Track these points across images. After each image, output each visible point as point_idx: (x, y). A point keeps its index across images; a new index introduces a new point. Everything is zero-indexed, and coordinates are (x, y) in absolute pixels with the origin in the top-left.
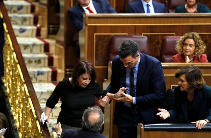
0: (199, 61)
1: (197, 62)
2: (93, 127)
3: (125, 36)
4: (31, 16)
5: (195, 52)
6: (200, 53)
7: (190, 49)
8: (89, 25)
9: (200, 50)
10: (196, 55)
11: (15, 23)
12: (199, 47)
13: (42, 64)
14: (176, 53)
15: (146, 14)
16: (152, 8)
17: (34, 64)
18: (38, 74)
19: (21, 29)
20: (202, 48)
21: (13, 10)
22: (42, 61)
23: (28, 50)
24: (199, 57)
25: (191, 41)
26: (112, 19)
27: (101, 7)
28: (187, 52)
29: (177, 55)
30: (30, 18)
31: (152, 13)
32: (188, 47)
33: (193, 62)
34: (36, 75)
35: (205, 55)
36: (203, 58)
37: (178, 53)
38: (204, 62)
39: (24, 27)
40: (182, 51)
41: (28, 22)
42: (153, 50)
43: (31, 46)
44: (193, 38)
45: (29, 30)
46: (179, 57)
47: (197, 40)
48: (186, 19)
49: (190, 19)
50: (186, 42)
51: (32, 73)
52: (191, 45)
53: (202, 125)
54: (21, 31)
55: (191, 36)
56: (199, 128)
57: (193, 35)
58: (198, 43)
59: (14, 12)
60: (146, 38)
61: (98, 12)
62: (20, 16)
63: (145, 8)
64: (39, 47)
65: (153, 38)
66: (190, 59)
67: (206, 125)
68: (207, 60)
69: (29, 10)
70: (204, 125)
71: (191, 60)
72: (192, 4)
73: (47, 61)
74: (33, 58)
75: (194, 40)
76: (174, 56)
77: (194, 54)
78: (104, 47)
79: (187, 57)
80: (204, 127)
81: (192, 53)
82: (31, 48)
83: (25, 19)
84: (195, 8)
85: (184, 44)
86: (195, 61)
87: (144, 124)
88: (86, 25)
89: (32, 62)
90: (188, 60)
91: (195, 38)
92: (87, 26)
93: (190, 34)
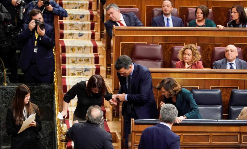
0: (197, 68)
1: (194, 68)
2: (95, 120)
3: (145, 44)
4: (89, 22)
5: (193, 60)
6: (196, 61)
7: (188, 58)
8: (116, 35)
9: (196, 59)
10: (193, 62)
11: (77, 29)
12: (196, 56)
13: (90, 62)
14: (178, 60)
15: (166, 28)
16: (171, 22)
17: (83, 62)
18: (85, 71)
19: (80, 33)
20: (198, 57)
21: (76, 18)
22: (90, 60)
23: (81, 51)
24: (196, 64)
25: (189, 51)
26: (134, 31)
27: (130, 21)
28: (186, 59)
29: (179, 61)
30: (88, 25)
31: (171, 26)
32: (187, 56)
33: (191, 68)
34: (84, 72)
35: (201, 62)
36: (199, 64)
37: (179, 60)
38: (200, 68)
39: (82, 32)
40: (183, 59)
41: (86, 28)
42: (167, 56)
43: (83, 48)
44: (191, 49)
45: (86, 34)
46: (181, 63)
47: (194, 50)
48: (193, 32)
49: (196, 32)
50: (185, 52)
51: (80, 70)
52: (189, 54)
53: (180, 121)
54: (80, 35)
55: (189, 47)
56: (177, 123)
57: (191, 47)
58: (195, 53)
59: (78, 20)
60: (161, 46)
61: (127, 26)
62: (81, 23)
63: (166, 22)
64: (89, 49)
65: (167, 46)
66: (188, 64)
67: (183, 120)
68: (202, 66)
69: (89, 18)
70: (181, 120)
71: (190, 66)
72: (200, 19)
73: (94, 60)
74: (83, 58)
75: (192, 50)
76: (177, 62)
77: (192, 61)
78: (129, 52)
79: (186, 64)
80: (181, 122)
81: (190, 60)
82: (84, 49)
83: (84, 26)
84: (203, 22)
85: (184, 53)
86: (193, 67)
87: (135, 119)
88: (114, 35)
89: (82, 60)
90: (187, 66)
91: (192, 49)
92: (115, 37)
93: (189, 46)
